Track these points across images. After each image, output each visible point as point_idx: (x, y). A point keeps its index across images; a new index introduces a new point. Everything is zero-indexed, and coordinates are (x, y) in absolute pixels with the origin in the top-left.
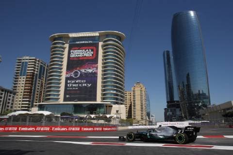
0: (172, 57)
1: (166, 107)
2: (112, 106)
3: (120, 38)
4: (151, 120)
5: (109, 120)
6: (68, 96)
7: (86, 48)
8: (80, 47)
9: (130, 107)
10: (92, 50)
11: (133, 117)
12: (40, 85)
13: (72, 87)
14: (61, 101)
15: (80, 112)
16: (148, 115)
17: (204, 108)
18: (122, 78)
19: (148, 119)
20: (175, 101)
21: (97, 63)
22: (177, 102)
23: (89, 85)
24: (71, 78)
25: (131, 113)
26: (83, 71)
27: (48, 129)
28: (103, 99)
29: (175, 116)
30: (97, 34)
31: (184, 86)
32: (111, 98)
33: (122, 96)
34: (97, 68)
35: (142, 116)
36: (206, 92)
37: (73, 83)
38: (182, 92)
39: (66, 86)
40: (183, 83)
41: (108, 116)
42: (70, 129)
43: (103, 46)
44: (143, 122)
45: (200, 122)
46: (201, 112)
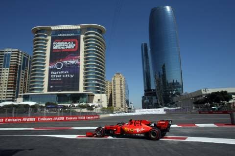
0: (149, 49)
1: (144, 95)
2: (94, 95)
3: (100, 31)
4: (130, 107)
5: (91, 108)
6: (51, 87)
7: (67, 40)
8: (62, 39)
9: (111, 95)
10: (74, 43)
11: (113, 105)
12: (24, 76)
13: (55, 78)
14: (45, 91)
15: (64, 102)
16: (127, 102)
17: (177, 96)
18: (103, 69)
19: (127, 106)
20: (151, 90)
21: (80, 55)
22: (153, 90)
23: (72, 76)
24: (54, 70)
25: (112, 101)
26: (66, 62)
27: (33, 119)
28: (86, 88)
29: (152, 104)
30: (78, 27)
31: (160, 76)
32: (93, 88)
33: (103, 86)
34: (79, 60)
35: (121, 104)
36: (179, 81)
37: (57, 74)
38: (158, 82)
39: (50, 77)
40: (159, 73)
41: (91, 105)
42: (55, 119)
43: (84, 39)
44: (123, 109)
45: (174, 108)
46: (175, 99)
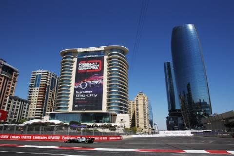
0: (172, 68)
1: (168, 116)
2: (116, 115)
3: (123, 52)
4: (154, 128)
5: (114, 128)
6: (76, 106)
7: (92, 61)
8: (87, 60)
9: (134, 115)
10: (98, 63)
11: (136, 125)
12: (51, 95)
13: (80, 97)
14: (70, 110)
15: (88, 121)
16: (151, 122)
17: (205, 117)
18: (126, 88)
19: (150, 127)
20: (176, 110)
21: (103, 75)
22: (179, 110)
23: (96, 96)
24: (79, 89)
25: (135, 121)
26: (90, 82)
27: (58, 138)
28: (109, 108)
29: (177, 125)
30: (102, 48)
31: (185, 95)
32: (116, 108)
33: (125, 106)
34: (103, 80)
35: (145, 124)
36: (207, 101)
37: (81, 94)
38: (183, 102)
39: (75, 97)
40: (184, 92)
41: (113, 125)
43: (108, 59)
44: (147, 130)
45: (202, 131)
46: (203, 121)
